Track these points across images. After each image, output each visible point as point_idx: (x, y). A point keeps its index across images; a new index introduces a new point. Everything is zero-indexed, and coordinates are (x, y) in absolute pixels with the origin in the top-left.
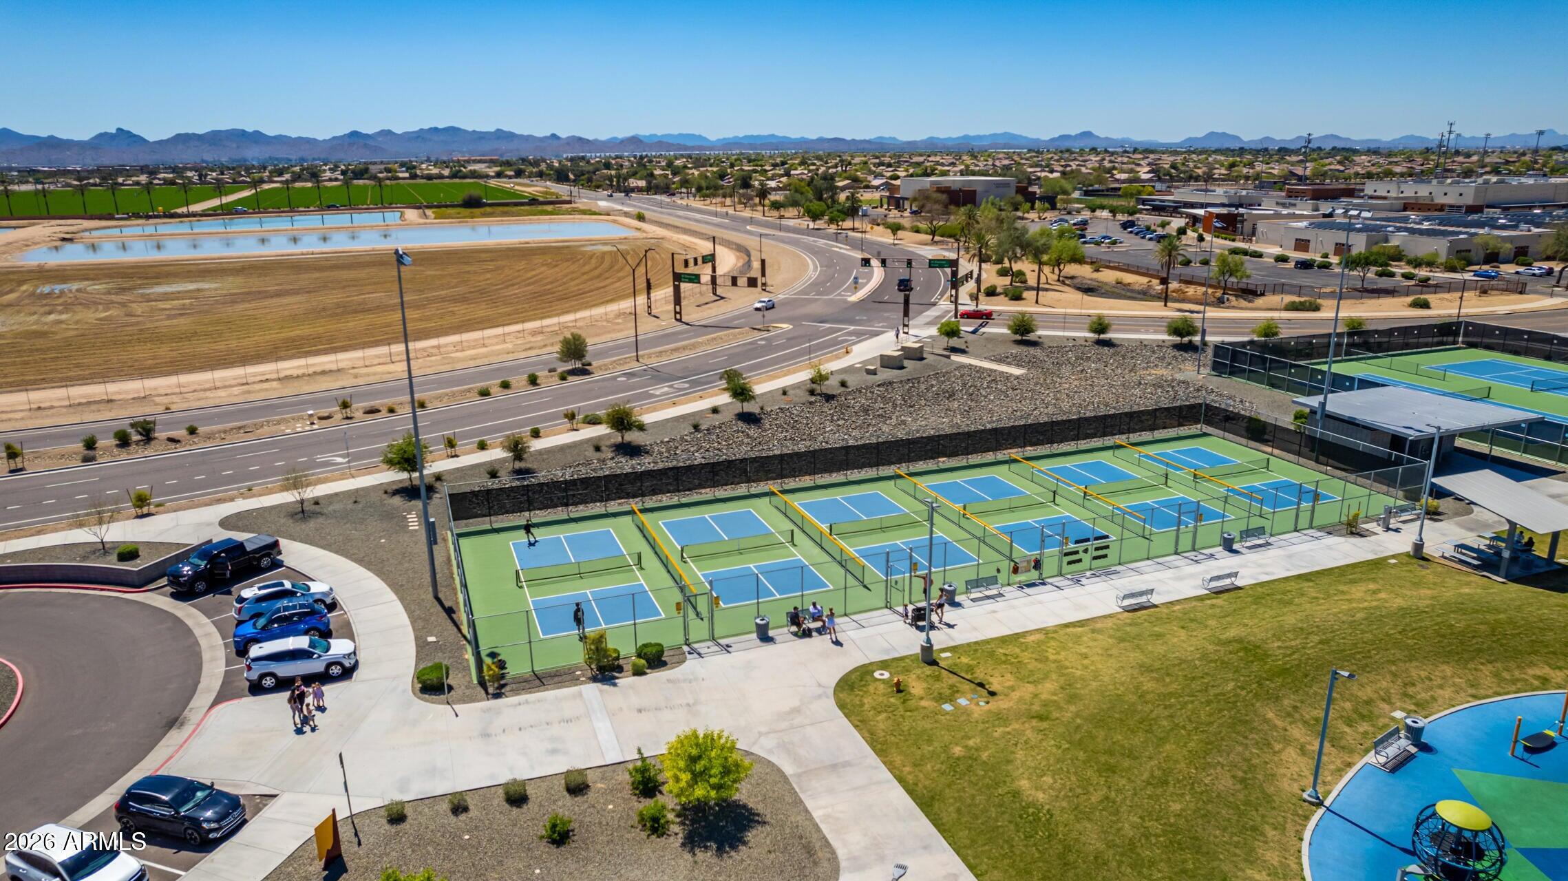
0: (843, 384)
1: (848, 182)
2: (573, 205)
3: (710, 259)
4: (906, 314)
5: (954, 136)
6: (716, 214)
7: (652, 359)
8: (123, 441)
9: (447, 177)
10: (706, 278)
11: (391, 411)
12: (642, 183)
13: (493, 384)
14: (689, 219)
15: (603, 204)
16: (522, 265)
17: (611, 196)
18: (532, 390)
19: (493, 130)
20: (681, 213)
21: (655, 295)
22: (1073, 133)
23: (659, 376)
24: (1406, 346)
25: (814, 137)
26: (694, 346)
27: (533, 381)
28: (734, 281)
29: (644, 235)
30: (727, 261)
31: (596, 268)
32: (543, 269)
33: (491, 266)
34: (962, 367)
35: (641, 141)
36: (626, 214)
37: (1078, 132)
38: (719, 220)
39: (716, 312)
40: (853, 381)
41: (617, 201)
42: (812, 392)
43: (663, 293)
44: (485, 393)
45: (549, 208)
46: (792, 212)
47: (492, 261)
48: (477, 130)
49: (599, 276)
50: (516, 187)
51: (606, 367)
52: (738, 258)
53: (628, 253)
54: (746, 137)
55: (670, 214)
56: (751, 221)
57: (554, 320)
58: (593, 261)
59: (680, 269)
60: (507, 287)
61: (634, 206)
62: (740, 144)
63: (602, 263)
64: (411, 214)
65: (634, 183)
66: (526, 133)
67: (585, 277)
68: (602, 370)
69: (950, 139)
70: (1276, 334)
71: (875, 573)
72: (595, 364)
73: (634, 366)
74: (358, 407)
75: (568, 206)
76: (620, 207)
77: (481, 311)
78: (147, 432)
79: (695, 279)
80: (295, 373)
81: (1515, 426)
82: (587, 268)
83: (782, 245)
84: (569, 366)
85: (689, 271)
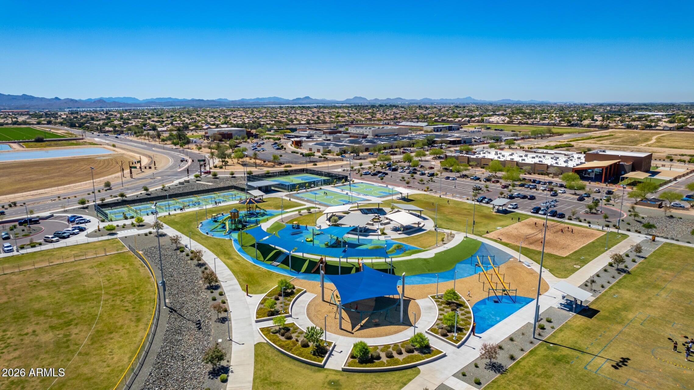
0: (169, 188)
1: (194, 127)
2: (84, 140)
3: (139, 162)
4: (188, 173)
5: (253, 98)
6: (142, 143)
7: (126, 186)
8: (10, 206)
9: (10, 124)
10: (138, 167)
11: (69, 198)
12: (111, 129)
13: (91, 192)
14: (132, 146)
15: (97, 140)
16: (77, 165)
17: (99, 135)
18: (99, 193)
19: (21, 94)
20: (129, 143)
21: (125, 172)
22: (302, 97)
23: (128, 189)
24: (286, 175)
25: (190, 99)
26: (136, 183)
27: (99, 191)
28: (145, 168)
29: (117, 153)
30: (145, 161)
31: (103, 165)
32: (85, 166)
33: (66, 165)
34: (198, 183)
35: (105, 102)
36: (108, 144)
37: (304, 96)
38: (143, 146)
39: (142, 175)
40: (171, 187)
41: (101, 138)
42: (162, 190)
43: (127, 171)
44: (89, 194)
45: (74, 142)
46: (169, 142)
47: (66, 164)
48: (11, 94)
49: (105, 167)
50: (52, 131)
51: (115, 188)
52: (149, 160)
53: (112, 160)
54: (157, 99)
55: (125, 144)
56: (154, 146)
57: (99, 179)
58: (102, 163)
59: (131, 165)
60: (77, 172)
61: (110, 140)
62: (155, 102)
63: (105, 163)
64: (15, 146)
65: (107, 128)
66: (40, 96)
67: (101, 168)
68: (114, 189)
69: (251, 100)
70: (252, 173)
71: (164, 208)
72: (113, 188)
73: (122, 188)
74: (61, 198)
75: (82, 141)
76: (104, 141)
77: (73, 179)
78: (15, 204)
79: (135, 167)
80: (34, 194)
81: (276, 184)
82: (100, 165)
83: (163, 155)
84: (107, 188)
85: (133, 165)
